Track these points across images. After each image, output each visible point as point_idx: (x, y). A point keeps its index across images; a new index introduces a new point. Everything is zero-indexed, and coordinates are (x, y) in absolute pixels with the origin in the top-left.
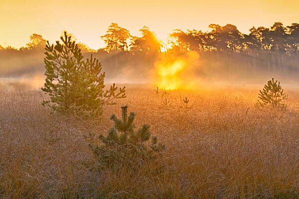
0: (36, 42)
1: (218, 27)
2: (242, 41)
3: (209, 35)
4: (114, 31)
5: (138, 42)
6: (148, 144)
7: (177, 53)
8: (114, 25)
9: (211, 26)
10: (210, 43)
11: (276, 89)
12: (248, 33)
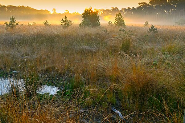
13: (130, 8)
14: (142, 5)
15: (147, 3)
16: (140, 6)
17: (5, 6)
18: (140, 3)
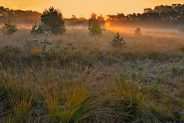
0: (73, 17)
1: (119, 14)
2: (125, 17)
3: (117, 16)
4: (93, 14)
5: (99, 17)
6: (122, 42)
7: (108, 20)
8: (93, 13)
9: (117, 14)
10: (117, 18)
11: (139, 30)
12: (127, 16)
13: (136, 14)
14: (147, 11)
15: (153, 9)
16: (145, 12)
17: (13, 10)
18: (145, 10)
